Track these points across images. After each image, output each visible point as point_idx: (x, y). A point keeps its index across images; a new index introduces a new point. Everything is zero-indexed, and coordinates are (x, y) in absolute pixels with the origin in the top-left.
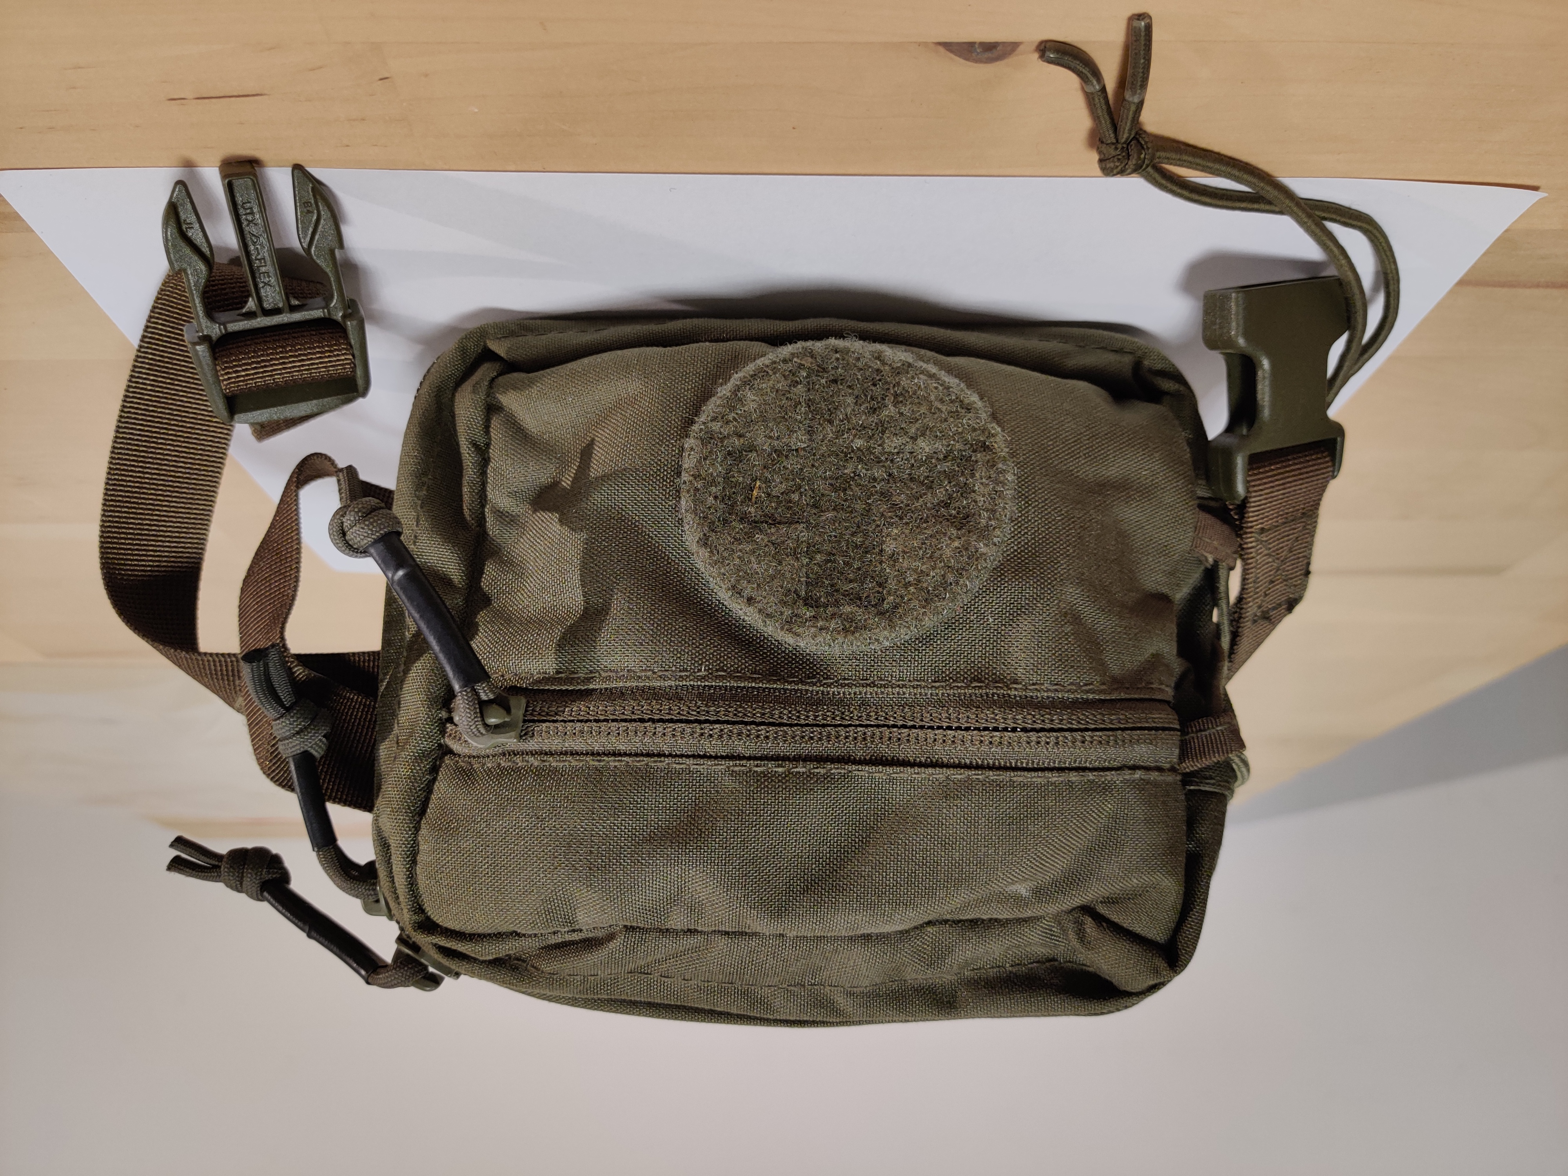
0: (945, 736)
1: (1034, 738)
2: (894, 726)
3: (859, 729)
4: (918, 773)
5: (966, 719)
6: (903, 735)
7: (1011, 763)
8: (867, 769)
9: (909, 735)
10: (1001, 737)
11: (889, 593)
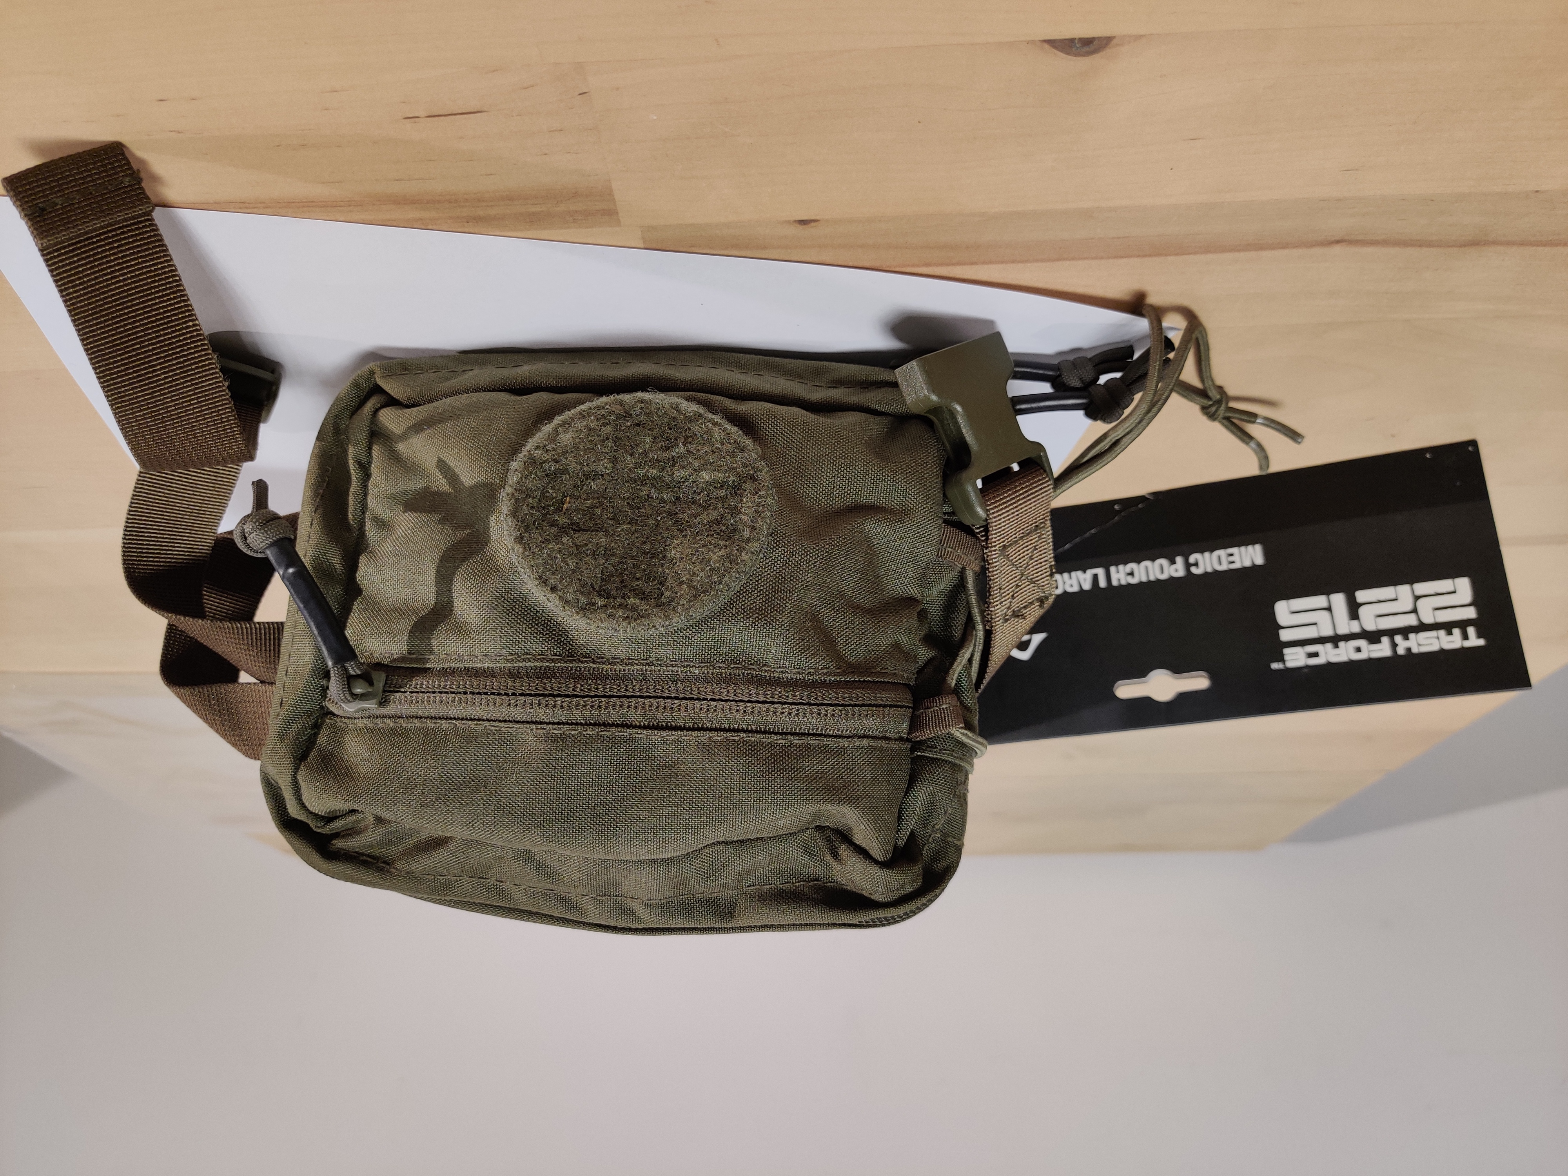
0: (709, 706)
1: (780, 710)
2: (668, 698)
3: (640, 700)
4: (686, 736)
5: (726, 693)
6: (675, 705)
7: (760, 728)
8: (645, 732)
9: (680, 705)
10: (753, 708)
11: (667, 589)
